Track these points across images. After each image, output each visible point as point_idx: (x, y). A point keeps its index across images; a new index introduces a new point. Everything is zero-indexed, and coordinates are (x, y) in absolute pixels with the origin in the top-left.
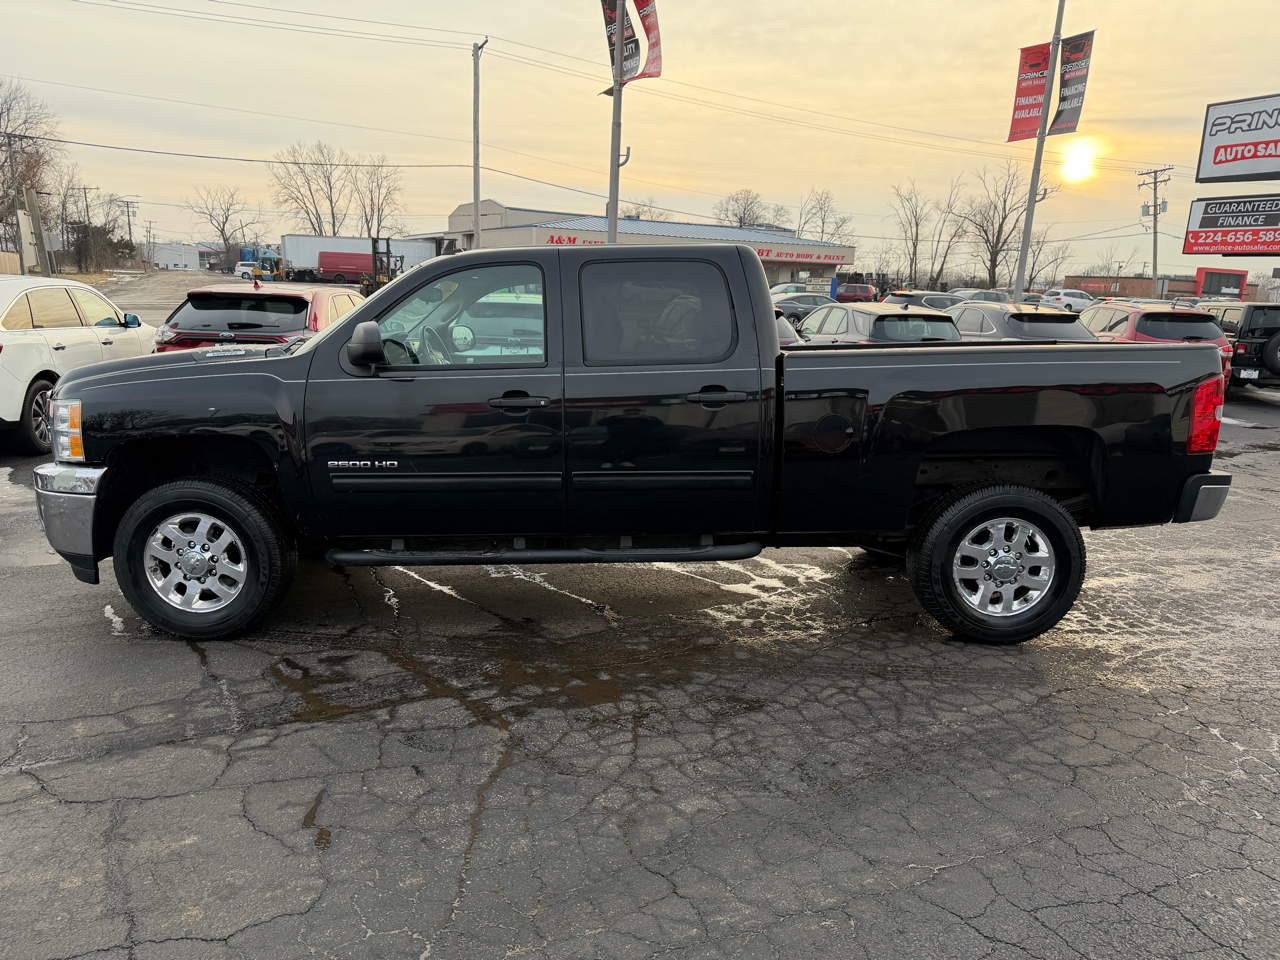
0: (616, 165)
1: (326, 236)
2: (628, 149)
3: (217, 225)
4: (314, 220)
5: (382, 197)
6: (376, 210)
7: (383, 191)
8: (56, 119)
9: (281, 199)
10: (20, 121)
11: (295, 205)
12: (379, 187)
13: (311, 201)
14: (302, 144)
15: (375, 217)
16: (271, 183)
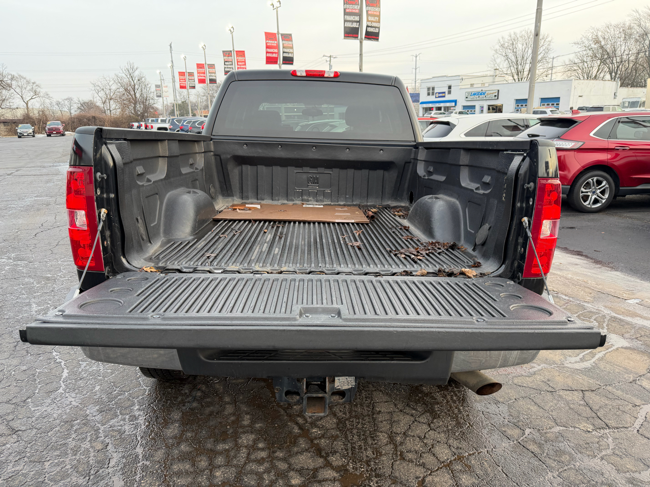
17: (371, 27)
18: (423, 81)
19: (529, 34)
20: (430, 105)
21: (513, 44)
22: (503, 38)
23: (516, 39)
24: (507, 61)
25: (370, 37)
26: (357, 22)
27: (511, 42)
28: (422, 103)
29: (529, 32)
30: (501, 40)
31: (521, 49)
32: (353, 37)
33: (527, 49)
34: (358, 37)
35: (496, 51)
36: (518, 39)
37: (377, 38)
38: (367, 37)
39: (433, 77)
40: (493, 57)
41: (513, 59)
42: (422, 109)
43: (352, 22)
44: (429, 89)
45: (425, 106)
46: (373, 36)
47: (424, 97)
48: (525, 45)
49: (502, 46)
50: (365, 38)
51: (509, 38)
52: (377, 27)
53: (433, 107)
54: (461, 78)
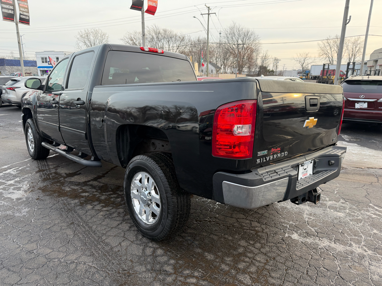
0: (345, 22)
1: (334, 65)
2: (350, 17)
3: (301, 64)
4: (331, 60)
5: (356, 51)
6: (353, 56)
7: (357, 48)
8: (260, 38)
9: (321, 54)
10: (252, 40)
11: (325, 56)
12: (356, 47)
13: (331, 54)
14: (331, 36)
15: (353, 57)
16: (318, 50)
17: (23, 15)
18: (38, 53)
19: (96, 32)
20: (46, 69)
21: (87, 36)
22: (81, 31)
23: (89, 33)
24: (85, 45)
25: (23, 21)
26: (12, 10)
27: (86, 35)
28: (39, 67)
29: (95, 30)
30: (80, 33)
31: (93, 39)
32: (10, 20)
33: (96, 39)
34: (14, 20)
35: (78, 38)
36: (90, 33)
37: (28, 23)
38: (21, 21)
39: (45, 51)
40: (77, 42)
41: (89, 44)
42: (40, 71)
43: (8, 9)
44: (42, 58)
45: (42, 69)
46: (25, 21)
47: (40, 63)
48: (94, 37)
49: (81, 36)
50: (19, 22)
51: (85, 32)
52: (28, 16)
53: (48, 70)
54: (64, 53)
